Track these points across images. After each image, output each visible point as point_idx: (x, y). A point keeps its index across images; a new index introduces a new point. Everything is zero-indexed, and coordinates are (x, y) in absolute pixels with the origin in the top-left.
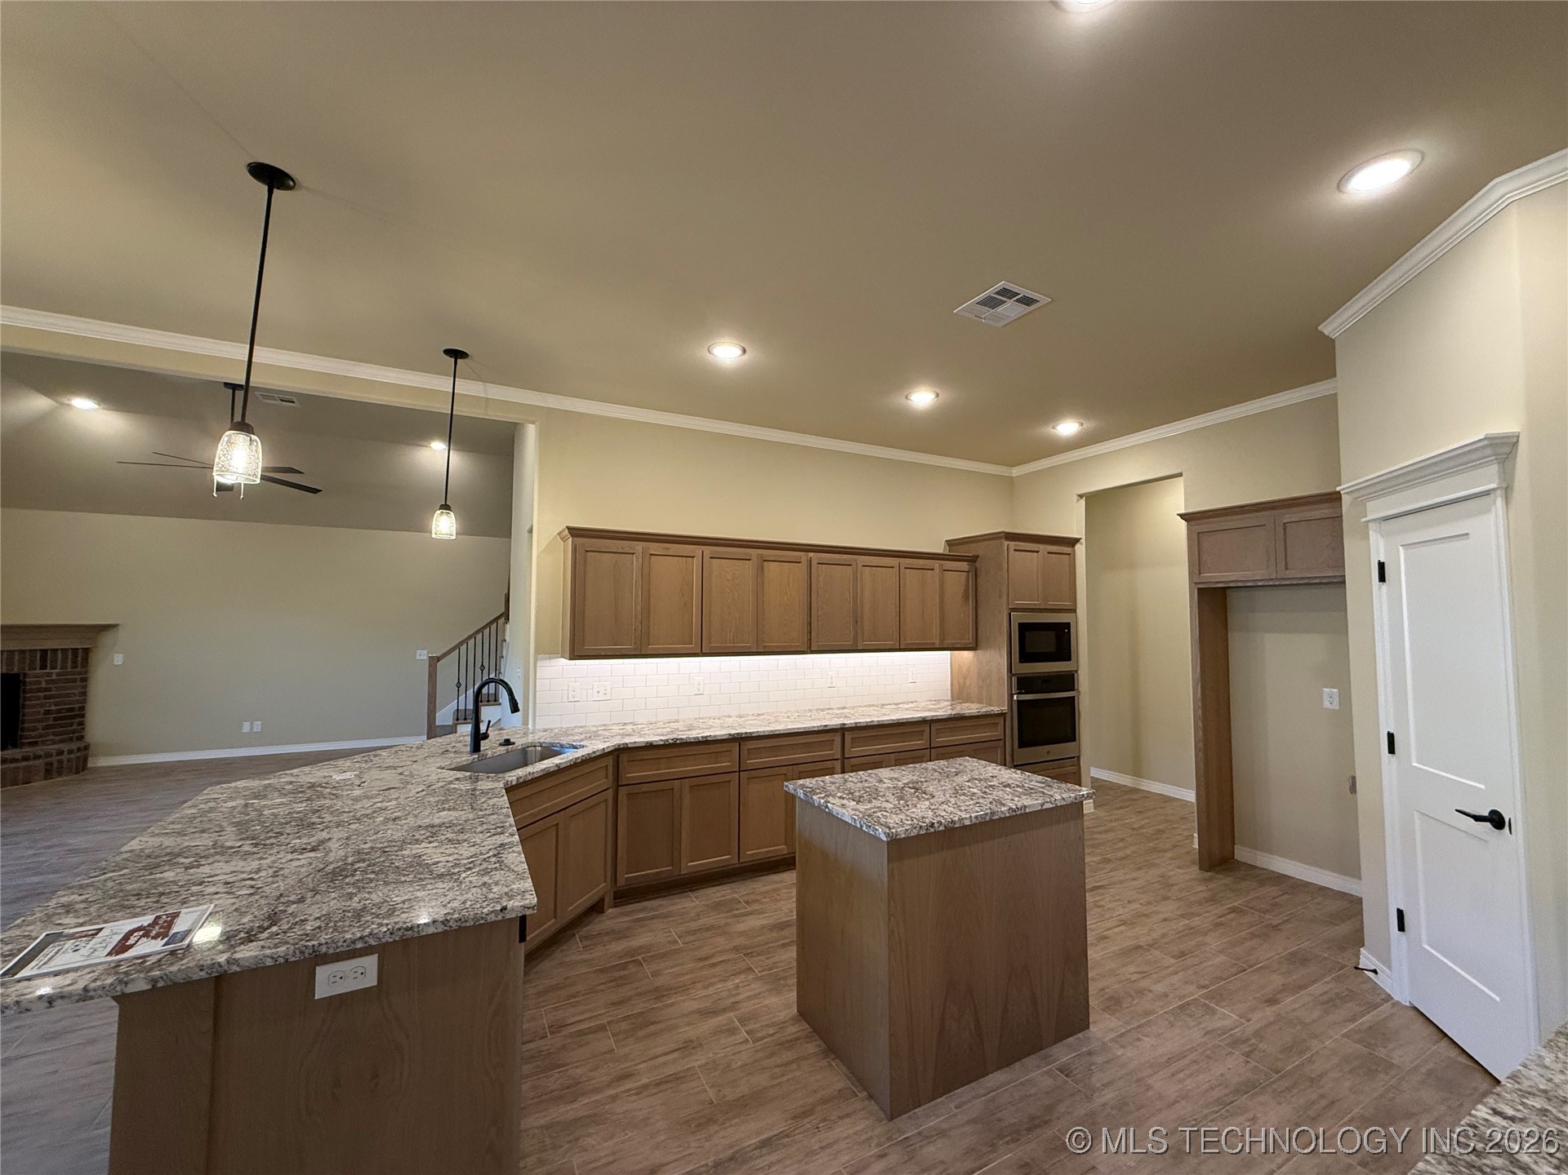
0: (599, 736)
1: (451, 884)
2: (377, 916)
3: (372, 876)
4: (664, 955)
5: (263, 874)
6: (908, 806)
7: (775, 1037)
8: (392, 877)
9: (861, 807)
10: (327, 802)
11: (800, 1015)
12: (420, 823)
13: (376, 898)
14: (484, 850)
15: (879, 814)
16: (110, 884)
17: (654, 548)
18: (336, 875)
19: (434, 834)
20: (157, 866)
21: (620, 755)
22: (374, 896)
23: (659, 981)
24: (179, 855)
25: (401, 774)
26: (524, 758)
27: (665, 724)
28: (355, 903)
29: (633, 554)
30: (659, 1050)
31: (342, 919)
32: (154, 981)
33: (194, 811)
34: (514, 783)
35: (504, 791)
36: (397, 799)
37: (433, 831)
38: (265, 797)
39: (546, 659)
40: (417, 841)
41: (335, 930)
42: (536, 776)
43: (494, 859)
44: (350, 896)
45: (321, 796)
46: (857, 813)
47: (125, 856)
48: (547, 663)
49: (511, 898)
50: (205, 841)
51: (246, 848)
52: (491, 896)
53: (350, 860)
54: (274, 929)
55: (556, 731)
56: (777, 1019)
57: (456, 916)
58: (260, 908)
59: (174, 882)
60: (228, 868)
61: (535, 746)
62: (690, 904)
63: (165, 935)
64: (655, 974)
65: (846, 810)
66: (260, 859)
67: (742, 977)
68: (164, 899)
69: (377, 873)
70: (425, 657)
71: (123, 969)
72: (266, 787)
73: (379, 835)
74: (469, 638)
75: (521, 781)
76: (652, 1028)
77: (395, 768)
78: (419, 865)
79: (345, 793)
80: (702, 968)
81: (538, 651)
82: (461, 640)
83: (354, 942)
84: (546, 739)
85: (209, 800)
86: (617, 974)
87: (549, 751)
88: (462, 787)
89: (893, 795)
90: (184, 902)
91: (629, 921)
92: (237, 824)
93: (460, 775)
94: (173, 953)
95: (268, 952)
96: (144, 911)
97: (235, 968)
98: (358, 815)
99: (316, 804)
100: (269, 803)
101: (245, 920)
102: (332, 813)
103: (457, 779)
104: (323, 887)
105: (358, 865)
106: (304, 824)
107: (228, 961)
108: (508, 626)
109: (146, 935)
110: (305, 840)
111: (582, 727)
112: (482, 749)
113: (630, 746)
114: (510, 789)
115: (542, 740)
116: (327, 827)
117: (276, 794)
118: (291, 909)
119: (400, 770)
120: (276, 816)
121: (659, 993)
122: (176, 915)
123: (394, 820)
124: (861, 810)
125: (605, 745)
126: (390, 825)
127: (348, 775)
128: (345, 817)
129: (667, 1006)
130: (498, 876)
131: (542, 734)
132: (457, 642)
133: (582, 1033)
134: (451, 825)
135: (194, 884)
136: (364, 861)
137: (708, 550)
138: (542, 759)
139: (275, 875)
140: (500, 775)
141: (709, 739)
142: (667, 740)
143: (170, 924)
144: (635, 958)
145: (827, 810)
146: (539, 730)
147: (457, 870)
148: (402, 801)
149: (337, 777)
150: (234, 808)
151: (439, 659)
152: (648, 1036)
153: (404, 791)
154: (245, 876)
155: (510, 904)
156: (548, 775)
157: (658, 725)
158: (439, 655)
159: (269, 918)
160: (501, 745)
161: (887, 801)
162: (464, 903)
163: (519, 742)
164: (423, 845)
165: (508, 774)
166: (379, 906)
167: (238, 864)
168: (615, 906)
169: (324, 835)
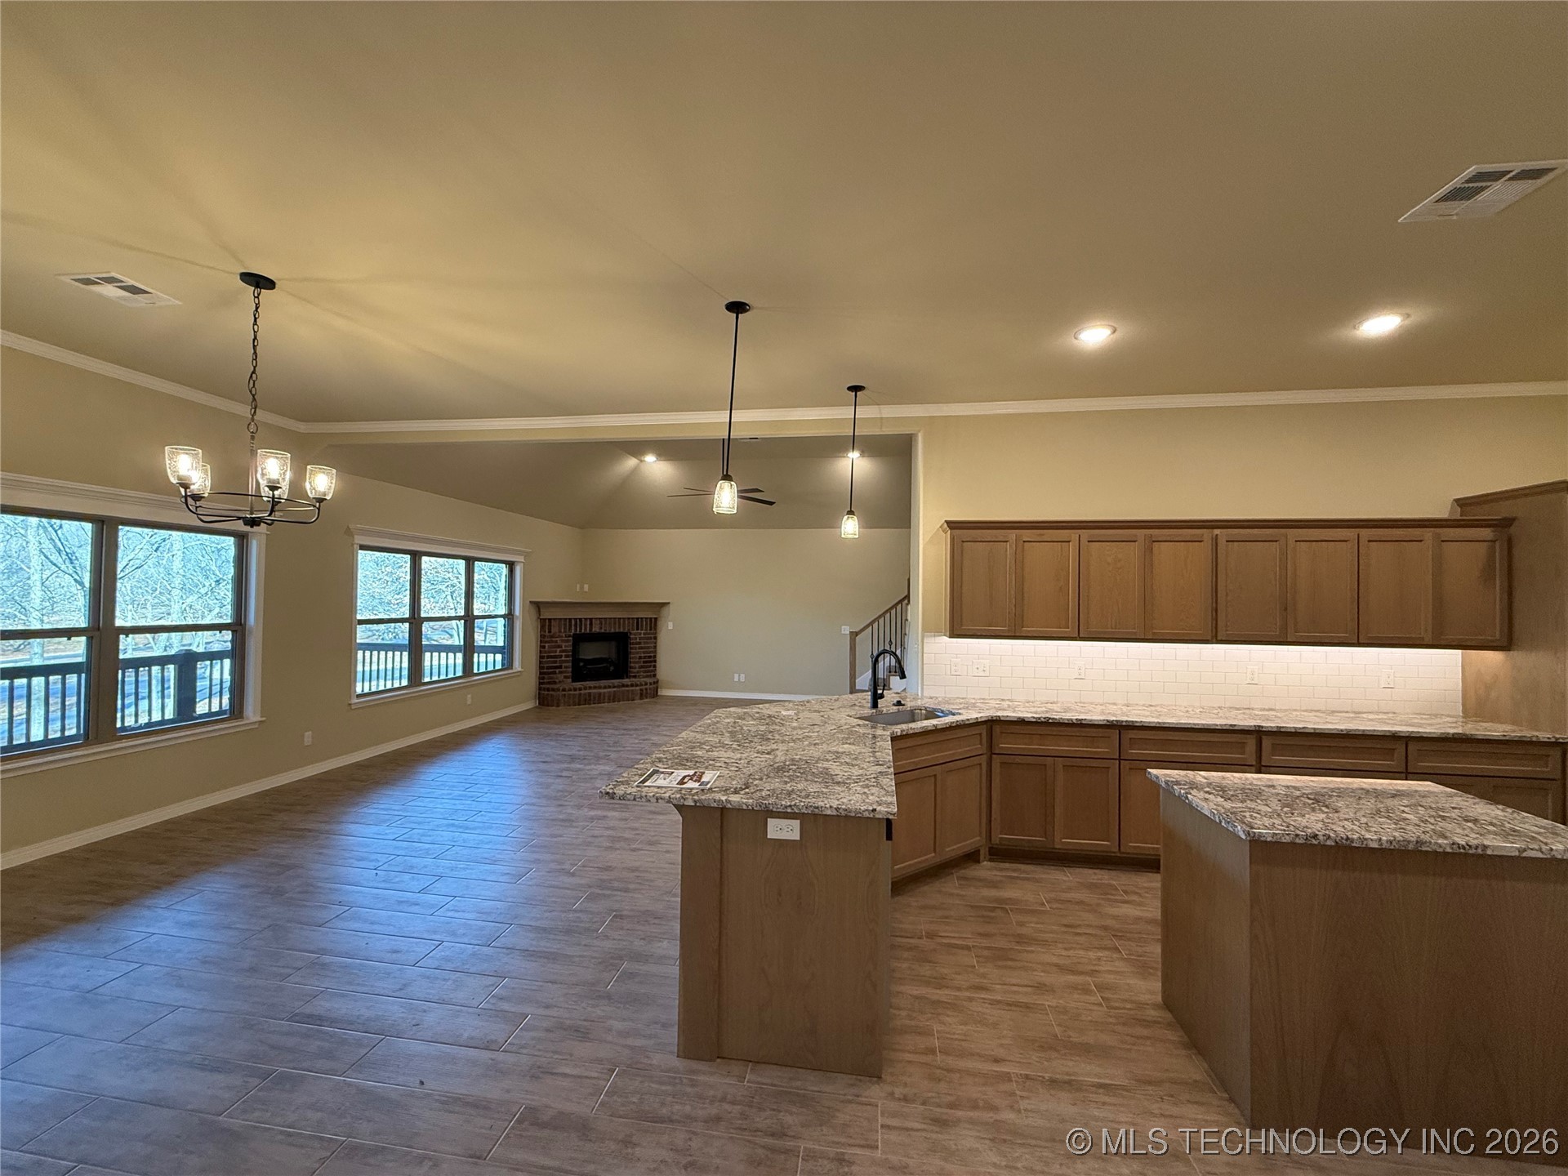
0: (975, 707)
1: (843, 789)
2: (800, 796)
3: (799, 774)
4: (1033, 912)
5: (742, 761)
6: (1293, 814)
7: (1132, 1012)
8: (809, 777)
9: (1228, 805)
10: (777, 728)
11: (1165, 1004)
12: (830, 749)
13: (800, 786)
14: (868, 773)
15: (1247, 814)
16: (675, 752)
17: (1027, 534)
18: (780, 770)
19: (838, 758)
20: (694, 747)
21: (993, 726)
22: (799, 786)
23: (1023, 931)
24: (704, 744)
25: (822, 716)
26: (912, 716)
27: (1042, 703)
28: (788, 787)
29: (1007, 542)
30: (1014, 981)
31: (780, 794)
32: (695, 802)
33: (709, 721)
34: (899, 734)
35: (889, 738)
36: (818, 732)
37: (838, 755)
38: (744, 719)
39: (931, 636)
40: (827, 760)
41: (777, 798)
42: (916, 731)
43: (874, 780)
44: (786, 783)
45: (774, 723)
46: (1219, 808)
47: (681, 739)
48: (932, 640)
49: (880, 805)
50: (715, 739)
51: (734, 746)
52: (867, 801)
53: (787, 763)
54: (747, 790)
55: (940, 699)
56: (1137, 999)
57: (844, 807)
58: (740, 778)
59: (702, 757)
60: (726, 755)
61: (921, 710)
62: (1066, 878)
63: (699, 782)
64: (1021, 924)
65: (1208, 804)
66: (741, 753)
67: (1107, 953)
68: (698, 764)
69: (801, 773)
70: (848, 632)
71: (683, 792)
72: (745, 713)
73: (805, 752)
74: (880, 617)
75: (904, 733)
76: (1010, 963)
77: (819, 712)
78: (827, 774)
79: (788, 724)
80: (1066, 932)
81: (924, 630)
82: (873, 619)
83: (786, 807)
84: (930, 704)
85: (716, 717)
86: (985, 913)
87: (931, 714)
88: (861, 731)
89: (1280, 801)
90: (706, 768)
91: (1002, 876)
92: (730, 732)
93: (861, 722)
94: (703, 790)
95: (745, 801)
96: (690, 768)
97: (729, 806)
98: (794, 738)
99: (771, 728)
100: (746, 723)
101: (734, 783)
102: (779, 734)
103: (859, 725)
104: (772, 775)
105: (791, 767)
106: (764, 739)
107: (726, 800)
108: (909, 607)
109: (691, 779)
110: (764, 747)
111: (963, 698)
112: (879, 706)
113: (1002, 719)
114: (894, 739)
115: (927, 705)
116: (776, 742)
117: (750, 718)
118: (755, 783)
119: (822, 714)
120: (750, 731)
121: (1021, 939)
122: (703, 773)
123: (815, 744)
124: (1226, 806)
125: (979, 715)
126: (812, 747)
127: (790, 713)
128: (786, 738)
129: (1027, 951)
130: (874, 790)
131: (928, 700)
132: (870, 621)
133: (950, 945)
134: (850, 754)
135: (711, 760)
136: (795, 765)
137: (1085, 534)
138: (926, 719)
139: (748, 763)
140: (889, 727)
141: (1083, 722)
142: (1039, 718)
143: (701, 777)
144: (1002, 905)
145: (1187, 801)
146: (926, 697)
147: (848, 781)
148: (821, 735)
149: (784, 713)
150: (729, 723)
151: (857, 634)
152: (1005, 967)
153: (823, 728)
154: (734, 761)
155: (878, 808)
156: (926, 733)
157: (1035, 704)
158: (857, 630)
159: (745, 784)
160: (894, 705)
161: (1267, 805)
162: (850, 801)
163: (909, 704)
164: (830, 763)
165: (895, 727)
166: (801, 791)
167: (730, 754)
168: (991, 860)
169: (774, 747)
